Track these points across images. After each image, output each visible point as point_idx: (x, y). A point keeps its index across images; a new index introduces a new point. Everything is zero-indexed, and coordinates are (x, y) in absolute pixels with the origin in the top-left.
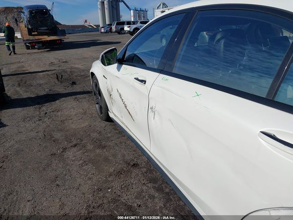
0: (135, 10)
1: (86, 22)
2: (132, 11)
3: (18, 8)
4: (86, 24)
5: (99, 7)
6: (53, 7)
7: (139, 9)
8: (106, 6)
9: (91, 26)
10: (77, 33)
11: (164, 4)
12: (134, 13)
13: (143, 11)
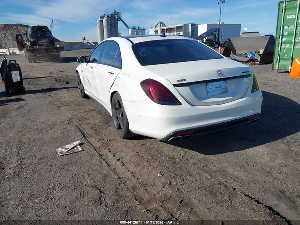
0: (134, 29)
1: (85, 39)
2: (130, 30)
3: (17, 25)
4: (85, 42)
5: (98, 25)
6: (52, 25)
7: (137, 28)
8: (105, 25)
9: (89, 43)
10: (75, 50)
11: (162, 23)
12: (132, 31)
13: (141, 30)
